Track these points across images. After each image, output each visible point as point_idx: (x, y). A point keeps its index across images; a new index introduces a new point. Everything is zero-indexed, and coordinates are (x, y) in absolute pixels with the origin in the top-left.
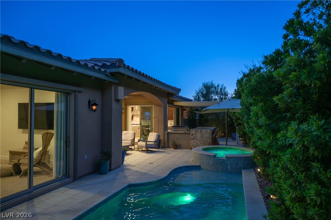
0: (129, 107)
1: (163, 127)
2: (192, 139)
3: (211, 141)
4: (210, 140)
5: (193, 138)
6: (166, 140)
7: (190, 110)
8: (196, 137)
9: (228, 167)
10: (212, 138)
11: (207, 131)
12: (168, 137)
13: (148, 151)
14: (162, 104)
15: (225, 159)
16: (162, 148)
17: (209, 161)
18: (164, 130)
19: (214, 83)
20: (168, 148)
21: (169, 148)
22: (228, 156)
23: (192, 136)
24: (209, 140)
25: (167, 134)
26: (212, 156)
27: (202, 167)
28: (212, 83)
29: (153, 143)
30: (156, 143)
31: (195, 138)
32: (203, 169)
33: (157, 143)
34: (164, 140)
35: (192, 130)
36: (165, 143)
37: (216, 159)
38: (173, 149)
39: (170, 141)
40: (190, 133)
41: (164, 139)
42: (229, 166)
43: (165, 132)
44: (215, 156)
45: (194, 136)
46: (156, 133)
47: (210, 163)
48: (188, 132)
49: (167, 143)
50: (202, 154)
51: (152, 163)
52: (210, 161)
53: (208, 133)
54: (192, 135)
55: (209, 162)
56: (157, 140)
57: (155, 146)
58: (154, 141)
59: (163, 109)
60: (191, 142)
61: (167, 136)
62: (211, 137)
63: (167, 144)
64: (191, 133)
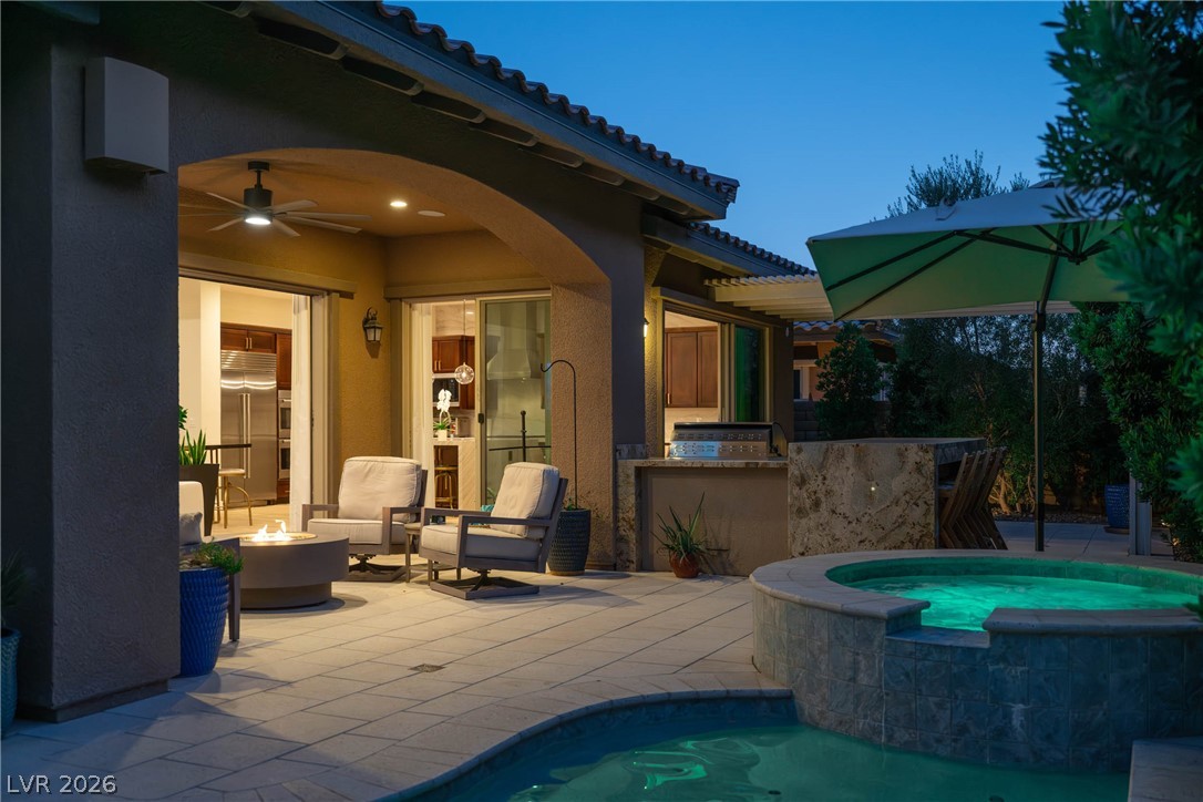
0: (416, 314)
1: (608, 434)
2: (801, 512)
3: (932, 519)
4: (923, 516)
5: (808, 503)
6: (632, 515)
7: (838, 350)
8: (828, 493)
9: (1007, 716)
10: (941, 501)
11: (901, 454)
12: (642, 494)
13: (482, 589)
14: (596, 273)
15: (986, 645)
16: (602, 567)
17: (856, 663)
18: (615, 450)
19: (988, 169)
20: (641, 568)
21: (652, 570)
22: (1013, 621)
23: (796, 491)
24: (917, 513)
25: (632, 479)
26: (875, 619)
27: (809, 704)
28: (975, 174)
29: (516, 531)
30: (539, 534)
31: (817, 504)
32: (815, 727)
33: (547, 529)
34: (616, 519)
35: (799, 451)
36: (620, 539)
37: (910, 648)
38: (670, 577)
39: (657, 527)
40: (783, 471)
41: (616, 508)
42: (1018, 707)
43: (620, 462)
44: (906, 621)
45: (812, 486)
46: (543, 467)
47: (863, 679)
48: (773, 464)
49: (632, 536)
50: (804, 605)
51: (440, 668)
52: (863, 665)
53: (910, 466)
54: (802, 481)
55: (855, 667)
56: (546, 512)
57: (530, 551)
58: (524, 517)
59: (608, 309)
60: (790, 529)
61: (632, 490)
62: (931, 496)
63: (633, 546)
64: (793, 470)
